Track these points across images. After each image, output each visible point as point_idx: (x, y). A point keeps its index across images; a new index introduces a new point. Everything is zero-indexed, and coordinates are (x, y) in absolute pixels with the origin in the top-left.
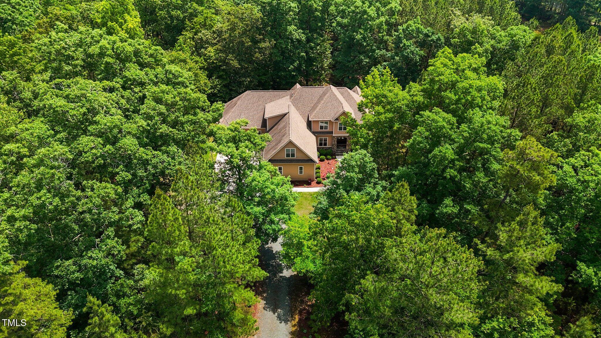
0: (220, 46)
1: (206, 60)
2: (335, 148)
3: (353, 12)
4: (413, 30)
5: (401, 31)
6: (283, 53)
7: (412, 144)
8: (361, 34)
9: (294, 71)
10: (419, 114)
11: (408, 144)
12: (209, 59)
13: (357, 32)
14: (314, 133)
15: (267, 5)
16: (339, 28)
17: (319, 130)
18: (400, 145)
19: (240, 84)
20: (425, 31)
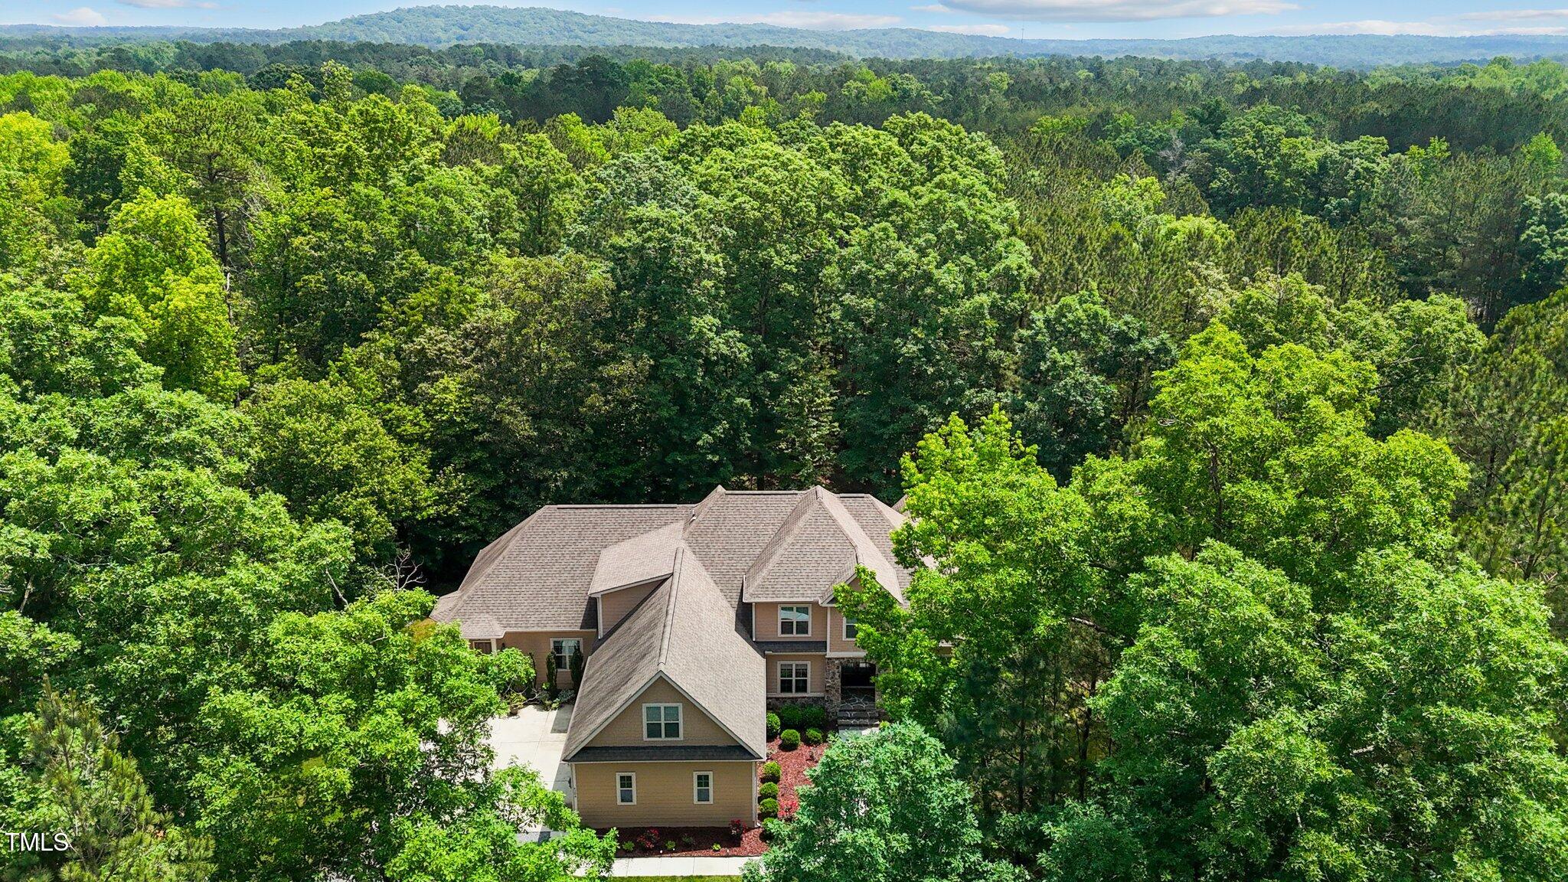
0: (478, 371)
1: (428, 415)
2: (837, 698)
3: (892, 278)
4: (1078, 323)
5: (1040, 324)
6: (680, 398)
7: (1120, 702)
8: (917, 340)
9: (714, 452)
10: (1140, 568)
11: (1102, 702)
12: (441, 411)
13: (905, 337)
14: (760, 646)
15: (629, 255)
16: (851, 324)
17: (780, 636)
18: (1063, 696)
19: (538, 491)
20: (1117, 325)
